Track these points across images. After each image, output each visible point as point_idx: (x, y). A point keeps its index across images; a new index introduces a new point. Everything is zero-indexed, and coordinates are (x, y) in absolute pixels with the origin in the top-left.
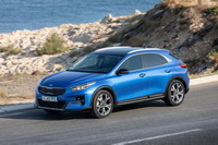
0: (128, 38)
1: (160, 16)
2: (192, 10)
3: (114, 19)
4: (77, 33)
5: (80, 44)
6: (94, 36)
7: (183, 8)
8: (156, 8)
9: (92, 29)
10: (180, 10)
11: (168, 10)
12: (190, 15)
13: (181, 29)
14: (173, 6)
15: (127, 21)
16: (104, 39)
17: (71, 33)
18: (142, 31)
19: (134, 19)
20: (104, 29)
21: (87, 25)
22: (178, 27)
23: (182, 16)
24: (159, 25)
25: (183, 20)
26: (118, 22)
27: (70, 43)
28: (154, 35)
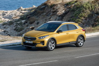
0: (29, 18)
1: (44, 8)
2: (59, 5)
3: (23, 9)
4: (6, 14)
5: (7, 20)
6: (14, 16)
7: (54, 5)
8: (42, 5)
9: (13, 13)
10: (53, 6)
11: (48, 6)
12: (58, 7)
13: (53, 15)
14: (50, 4)
15: (29, 10)
16: (18, 18)
17: (4, 14)
18: (35, 15)
19: (32, 9)
20: (18, 13)
21: (11, 11)
22: (51, 14)
23: (54, 9)
24: (43, 12)
25: (54, 10)
26: (25, 10)
27: (3, 19)
28: (41, 17)
